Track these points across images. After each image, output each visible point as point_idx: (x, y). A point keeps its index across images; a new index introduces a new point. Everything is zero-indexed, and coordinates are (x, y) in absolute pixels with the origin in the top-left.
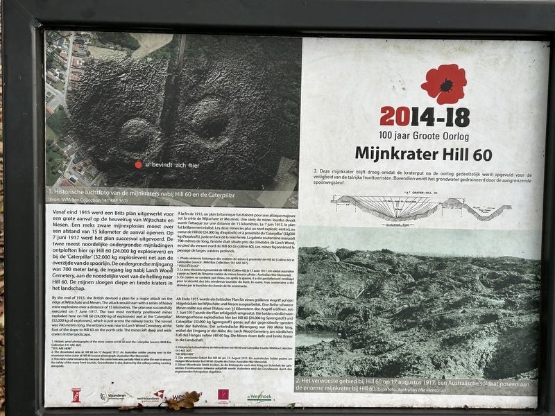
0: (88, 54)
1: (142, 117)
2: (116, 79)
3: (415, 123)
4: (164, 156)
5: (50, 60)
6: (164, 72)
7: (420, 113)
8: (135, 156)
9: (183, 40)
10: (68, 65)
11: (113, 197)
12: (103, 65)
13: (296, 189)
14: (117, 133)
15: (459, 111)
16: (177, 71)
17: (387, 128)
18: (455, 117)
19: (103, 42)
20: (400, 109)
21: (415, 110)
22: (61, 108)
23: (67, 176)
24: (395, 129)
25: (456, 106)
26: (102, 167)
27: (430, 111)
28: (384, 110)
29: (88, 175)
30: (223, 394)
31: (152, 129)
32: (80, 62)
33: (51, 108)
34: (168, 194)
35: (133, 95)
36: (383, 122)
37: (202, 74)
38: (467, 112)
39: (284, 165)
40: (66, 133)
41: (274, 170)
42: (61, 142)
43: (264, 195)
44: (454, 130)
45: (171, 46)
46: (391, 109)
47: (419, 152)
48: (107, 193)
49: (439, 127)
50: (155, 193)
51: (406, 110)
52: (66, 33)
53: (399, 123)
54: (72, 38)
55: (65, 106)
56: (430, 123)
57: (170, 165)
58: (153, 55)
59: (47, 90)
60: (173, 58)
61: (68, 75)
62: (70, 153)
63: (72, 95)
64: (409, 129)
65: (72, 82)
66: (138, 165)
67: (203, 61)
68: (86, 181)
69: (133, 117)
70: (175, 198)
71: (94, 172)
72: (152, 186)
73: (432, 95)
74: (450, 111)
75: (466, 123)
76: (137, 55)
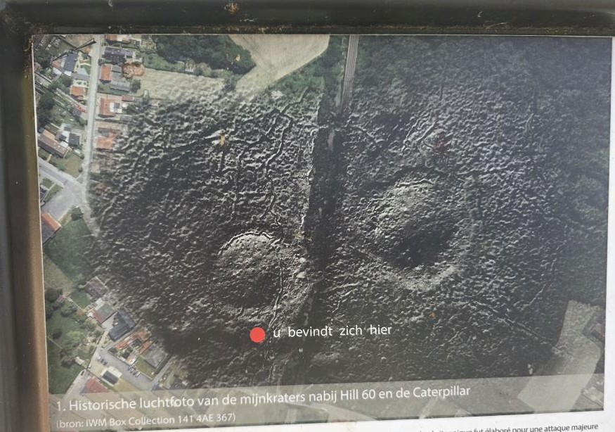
0: (136, 87)
2: (202, 142)
5: (47, 106)
6: (310, 124)
8: (251, 315)
9: (352, 47)
10: (90, 113)
11: (202, 410)
12: (169, 110)
14: (209, 268)
16: (339, 120)
19: (170, 56)
22: (76, 216)
23: (98, 370)
26: (175, 345)
29: (146, 365)
31: (285, 253)
32: (117, 106)
33: (56, 213)
34: (324, 397)
35: (243, 178)
37: (396, 125)
39: (575, 317)
40: (90, 273)
42: (78, 292)
43: (532, 387)
45: (326, 63)
48: (190, 403)
50: (295, 396)
52: (82, 40)
54: (97, 52)
55: (86, 209)
57: (328, 331)
58: (287, 85)
60: (331, 90)
61: (90, 139)
62: (101, 318)
63: (103, 182)
65: (101, 153)
66: (257, 336)
68: (140, 379)
69: (244, 229)
70: (341, 404)
71: (157, 355)
72: (289, 379)
76: (249, 86)
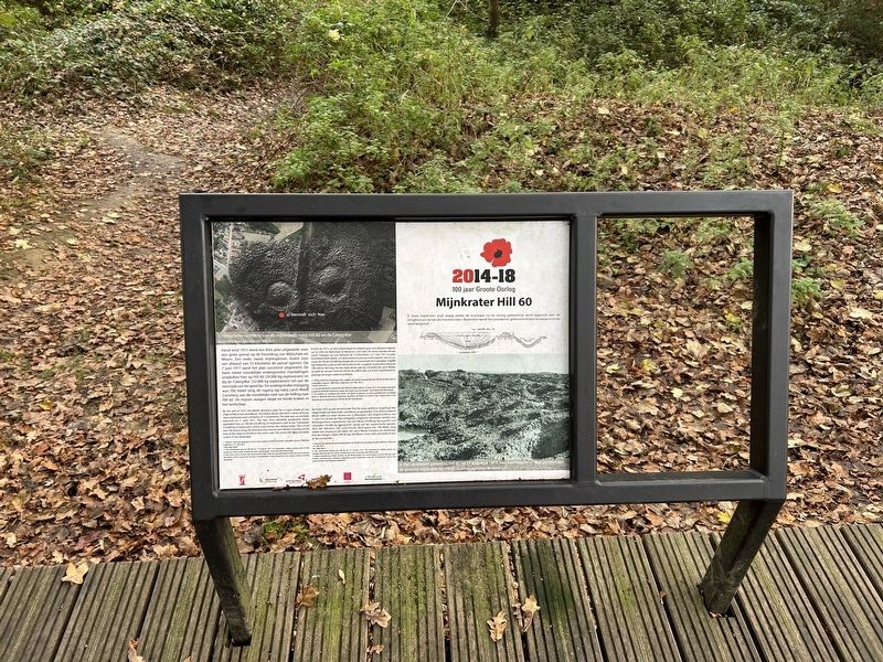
0: (243, 238)
1: (283, 281)
3: (477, 281)
4: (300, 309)
5: (216, 243)
6: (298, 249)
7: (481, 274)
8: (279, 309)
9: (311, 226)
10: (229, 246)
11: (264, 338)
12: (253, 245)
13: (395, 329)
14: (266, 293)
15: (508, 271)
16: (307, 248)
17: (458, 285)
18: (505, 275)
19: (254, 229)
20: (466, 271)
21: (477, 271)
22: (225, 277)
23: (231, 324)
24: (464, 285)
25: (505, 268)
26: (256, 318)
27: (487, 272)
28: (455, 272)
29: (246, 323)
30: (348, 476)
31: (290, 290)
32: (237, 244)
33: (218, 276)
34: (303, 336)
35: (277, 266)
36: (455, 280)
37: (325, 250)
38: (513, 272)
39: (386, 312)
40: (229, 294)
41: (379, 316)
42: (225, 301)
43: (372, 334)
44: (505, 284)
46: (460, 271)
47: (481, 300)
48: (260, 336)
49: (494, 283)
50: (294, 335)
51: (471, 271)
52: (227, 224)
53: (467, 281)
54: (232, 227)
55: (228, 275)
56: (488, 280)
57: (305, 314)
58: (290, 237)
59: (215, 264)
60: (304, 240)
61: (229, 254)
62: (232, 308)
63: (233, 267)
64: (473, 284)
66: (282, 315)
67: (325, 240)
68: (244, 327)
69: (277, 282)
70: (311, 338)
71: (249, 321)
72: (292, 330)
73: (488, 260)
74: (501, 271)
75: (513, 280)
76: (278, 238)
